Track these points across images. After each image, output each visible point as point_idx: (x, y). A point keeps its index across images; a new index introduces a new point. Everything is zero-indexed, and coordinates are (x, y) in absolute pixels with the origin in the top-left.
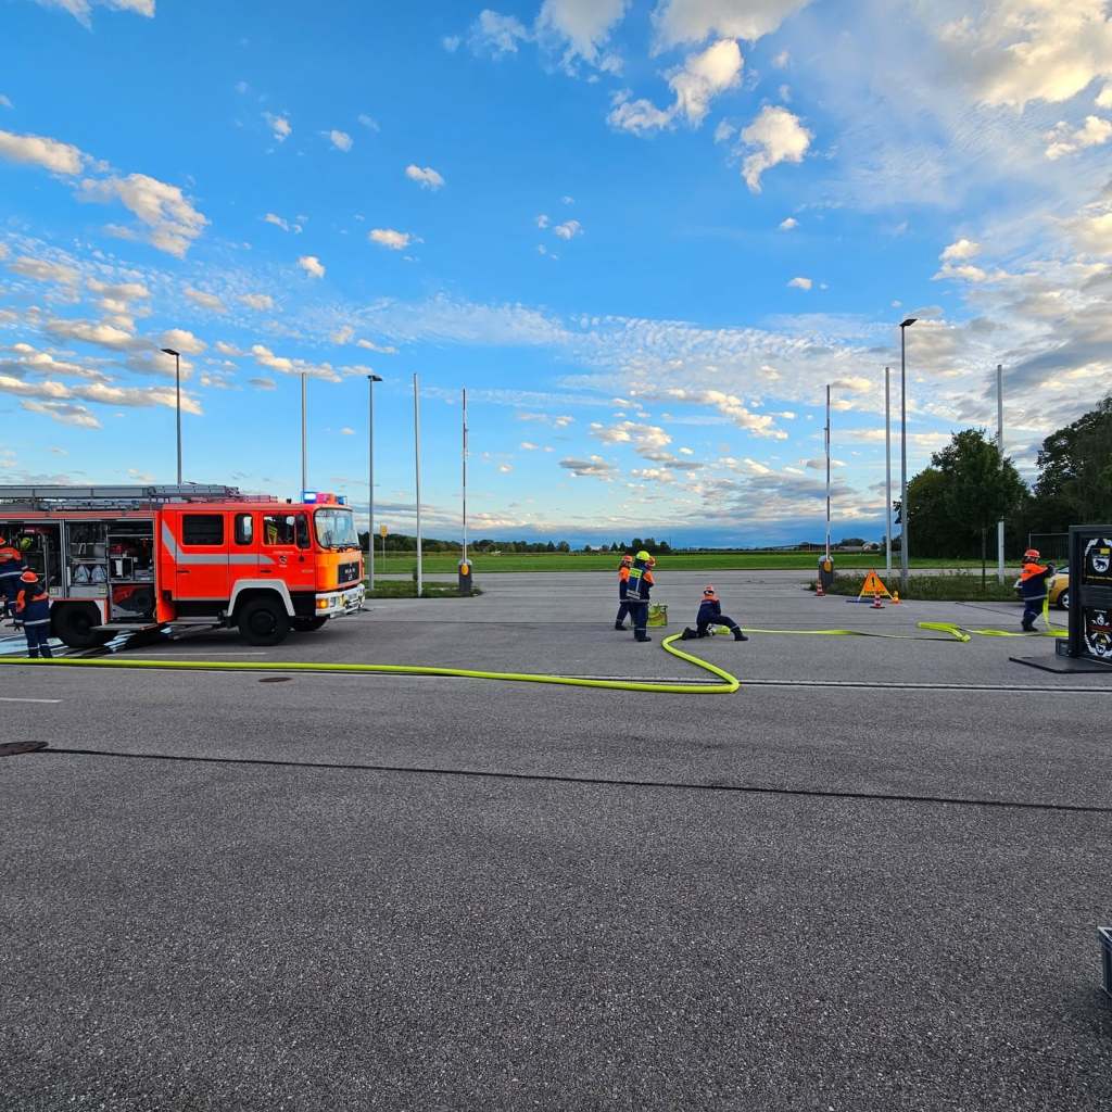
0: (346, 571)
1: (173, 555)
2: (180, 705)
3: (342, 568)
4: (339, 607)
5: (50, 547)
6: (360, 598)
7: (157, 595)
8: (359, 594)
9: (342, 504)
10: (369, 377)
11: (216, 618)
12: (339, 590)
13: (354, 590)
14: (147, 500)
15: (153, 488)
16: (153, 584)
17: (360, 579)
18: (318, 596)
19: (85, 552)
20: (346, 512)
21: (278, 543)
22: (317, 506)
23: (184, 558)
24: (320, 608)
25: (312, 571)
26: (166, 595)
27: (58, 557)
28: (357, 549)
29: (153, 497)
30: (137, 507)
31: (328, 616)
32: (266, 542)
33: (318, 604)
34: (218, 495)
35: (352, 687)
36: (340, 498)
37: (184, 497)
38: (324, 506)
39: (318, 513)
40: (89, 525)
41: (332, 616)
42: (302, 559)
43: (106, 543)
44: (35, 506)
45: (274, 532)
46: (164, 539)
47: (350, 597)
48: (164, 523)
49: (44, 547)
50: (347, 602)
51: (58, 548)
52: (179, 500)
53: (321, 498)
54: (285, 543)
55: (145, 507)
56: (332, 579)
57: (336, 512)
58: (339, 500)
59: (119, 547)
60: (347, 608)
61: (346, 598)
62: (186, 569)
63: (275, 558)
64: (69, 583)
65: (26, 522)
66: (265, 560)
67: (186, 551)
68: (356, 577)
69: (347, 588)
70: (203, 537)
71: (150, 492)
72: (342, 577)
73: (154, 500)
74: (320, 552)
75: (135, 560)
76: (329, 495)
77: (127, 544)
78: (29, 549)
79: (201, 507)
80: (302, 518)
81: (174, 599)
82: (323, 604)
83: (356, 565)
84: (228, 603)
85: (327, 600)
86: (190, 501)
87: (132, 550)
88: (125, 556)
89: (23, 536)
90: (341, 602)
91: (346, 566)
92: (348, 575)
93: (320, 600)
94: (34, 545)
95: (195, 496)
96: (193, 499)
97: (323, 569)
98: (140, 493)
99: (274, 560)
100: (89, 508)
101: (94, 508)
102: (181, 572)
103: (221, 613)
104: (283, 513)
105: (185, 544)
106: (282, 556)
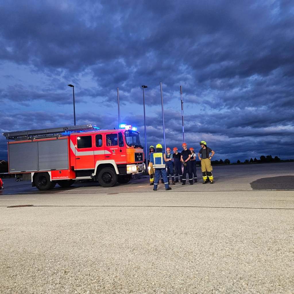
0: (138, 156)
1: (74, 153)
3: (136, 155)
7: (69, 168)
8: (143, 166)
10: (142, 86)
11: (90, 177)
12: (135, 164)
13: (141, 164)
15: (67, 127)
18: (127, 166)
21: (112, 145)
23: (78, 154)
24: (129, 170)
25: (125, 156)
32: (107, 145)
33: (127, 169)
41: (133, 174)
42: (121, 151)
44: (28, 138)
45: (110, 141)
46: (71, 147)
47: (140, 167)
48: (71, 140)
50: (139, 169)
62: (78, 158)
66: (107, 152)
67: (79, 151)
68: (142, 159)
69: (139, 164)
71: (66, 129)
74: (127, 148)
81: (75, 170)
84: (94, 170)
90: (137, 169)
91: (138, 154)
92: (138, 158)
99: (111, 152)
100: (46, 137)
101: (47, 137)
102: (77, 159)
103: (92, 174)
104: (113, 133)
105: (78, 148)
106: (113, 150)
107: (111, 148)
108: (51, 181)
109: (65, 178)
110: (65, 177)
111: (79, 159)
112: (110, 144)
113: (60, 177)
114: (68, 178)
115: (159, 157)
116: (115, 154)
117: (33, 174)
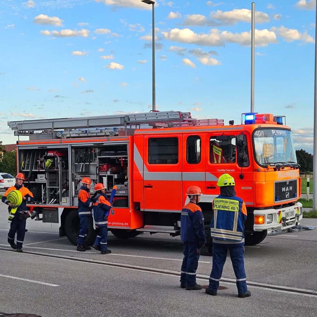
0: (283, 189)
1: (141, 172)
2: (135, 300)
3: (279, 186)
4: (276, 224)
5: (63, 166)
6: (297, 216)
8: (296, 212)
9: (282, 124)
11: (173, 228)
12: (276, 207)
13: (292, 208)
14: (123, 127)
15: (128, 117)
16: (127, 197)
17: (298, 198)
18: (256, 212)
19: (84, 171)
20: (284, 132)
21: (222, 162)
22: (256, 126)
23: (149, 176)
24: (258, 223)
27: (67, 173)
28: (294, 167)
29: (128, 124)
30: (117, 133)
31: (265, 231)
32: (212, 161)
33: (255, 220)
34: (176, 120)
35: (280, 303)
36: (278, 118)
37: (150, 123)
38: (263, 125)
39: (256, 133)
40: (86, 148)
41: (268, 232)
42: (242, 177)
43: (97, 162)
44: (54, 136)
45: (218, 151)
46: (135, 160)
47: (287, 214)
49: (59, 166)
50: (284, 219)
51: (67, 168)
52: (147, 126)
53: (260, 119)
54: (228, 162)
55: (122, 133)
56: (269, 196)
57: (273, 131)
58: (278, 120)
59: (105, 166)
60: (284, 225)
61: (283, 215)
62: (149, 185)
64: (74, 195)
65: (48, 147)
66: (211, 177)
67: (150, 169)
68: (293, 195)
69: (285, 206)
70: (164, 158)
71: (126, 120)
72: (279, 195)
73: (128, 127)
74: (257, 170)
75: (116, 176)
76: (268, 115)
77: (111, 163)
78: (50, 168)
79: (163, 131)
80: (241, 138)
81: (142, 210)
82: (261, 220)
83: (293, 183)
85: (264, 217)
86: (155, 127)
87: (114, 168)
88: (109, 173)
89: (47, 158)
90: (278, 219)
91: (283, 184)
92: (284, 193)
93: (258, 217)
94: (53, 165)
95: (159, 122)
96: (157, 124)
97: (261, 186)
98: (118, 122)
100: (86, 135)
101: (89, 135)
102: (147, 187)
103: (177, 223)
104: (225, 134)
105: (149, 163)
108: (95, 229)
109: (121, 225)
110: (123, 224)
111: (151, 187)
112: (220, 158)
113: (113, 223)
114: (126, 226)
115: (230, 210)
117: (61, 211)
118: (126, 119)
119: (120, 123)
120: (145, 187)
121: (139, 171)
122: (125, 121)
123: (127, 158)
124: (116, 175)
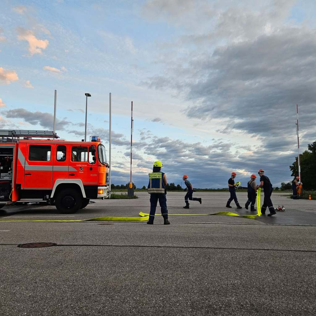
1: (23, 165)
4: (106, 194)
7: (13, 186)
10: (86, 94)
12: (106, 186)
14: (11, 138)
15: (15, 131)
16: (11, 181)
18: (99, 188)
22: (99, 143)
23: (29, 168)
24: (100, 194)
25: (96, 175)
26: (18, 186)
29: (14, 136)
39: (99, 147)
42: (91, 169)
46: (18, 157)
48: (19, 149)
62: (29, 173)
63: (76, 168)
66: (72, 169)
67: (30, 164)
74: (100, 166)
81: (22, 188)
84: (52, 191)
85: (103, 190)
90: (107, 192)
93: (100, 190)
97: (102, 174)
98: (7, 133)
99: (76, 169)
102: (27, 174)
103: (46, 196)
104: (82, 146)
105: (29, 160)
106: (81, 168)
107: (77, 165)
111: (31, 174)
115: (158, 178)
116: (83, 172)
118: (13, 132)
119: (8, 135)
120: (26, 174)
121: (21, 165)
122: (13, 134)
123: (12, 156)
124: (2, 167)
